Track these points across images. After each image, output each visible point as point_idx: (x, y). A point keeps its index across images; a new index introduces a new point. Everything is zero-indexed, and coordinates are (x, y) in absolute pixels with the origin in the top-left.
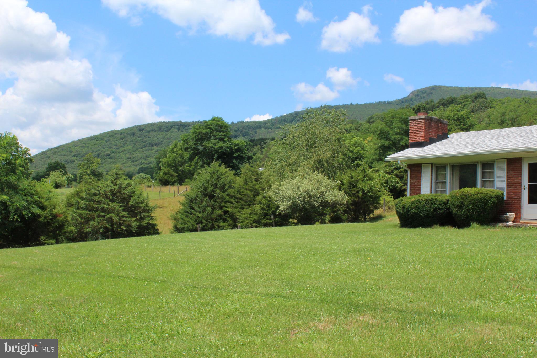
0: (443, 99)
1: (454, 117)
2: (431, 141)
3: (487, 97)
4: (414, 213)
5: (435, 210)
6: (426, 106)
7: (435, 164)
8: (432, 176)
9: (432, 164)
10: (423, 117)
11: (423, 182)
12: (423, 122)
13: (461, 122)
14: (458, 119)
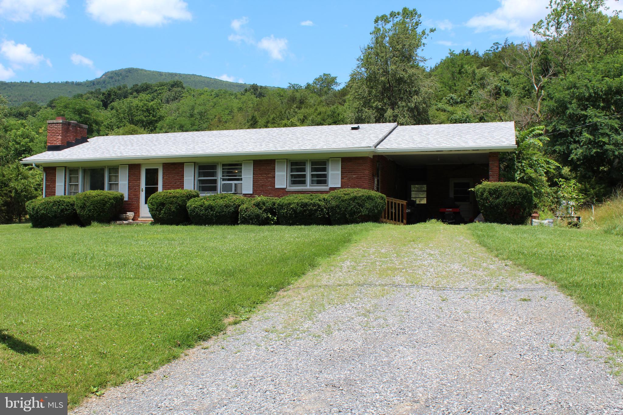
0: (137, 85)
1: (142, 107)
2: (69, 145)
3: (184, 86)
4: (43, 214)
5: (62, 210)
6: (118, 92)
7: (69, 168)
8: (65, 178)
9: (65, 167)
10: (61, 121)
11: (57, 184)
12: (60, 126)
13: (150, 113)
14: (148, 110)
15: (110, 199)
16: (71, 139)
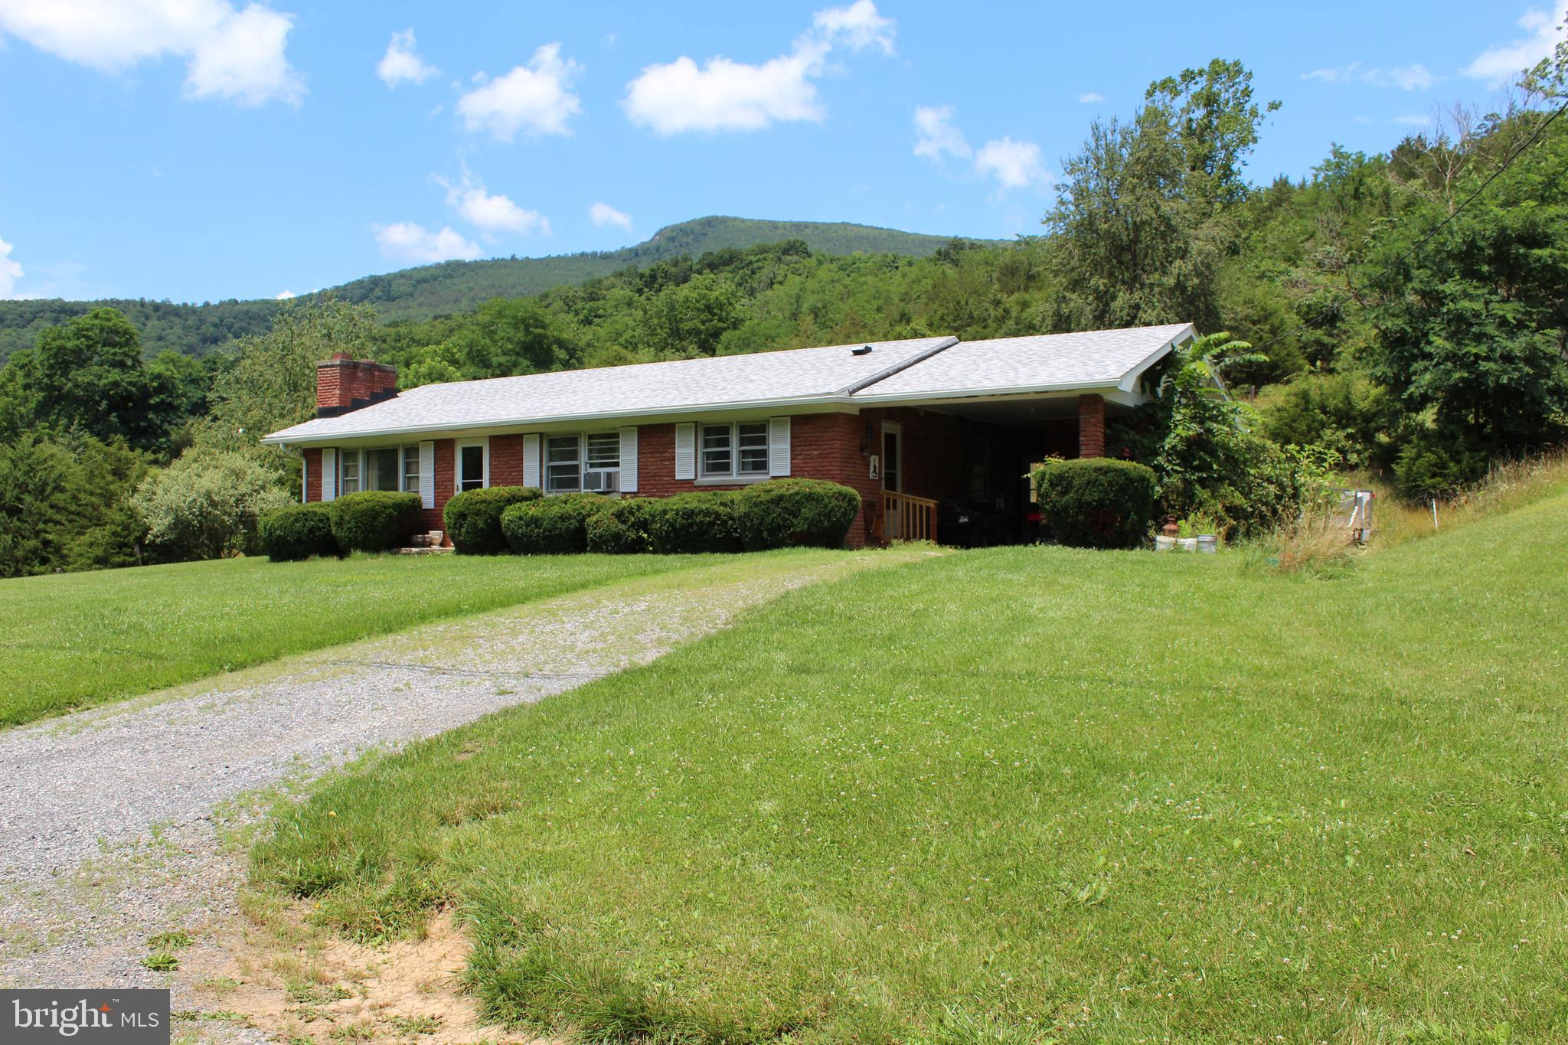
2: (356, 405)
3: (810, 249)
5: (311, 530)
7: (343, 449)
8: (337, 469)
9: (337, 449)
10: (338, 362)
11: (324, 480)
12: (337, 370)
14: (709, 308)
15: (385, 507)
16: (362, 393)
